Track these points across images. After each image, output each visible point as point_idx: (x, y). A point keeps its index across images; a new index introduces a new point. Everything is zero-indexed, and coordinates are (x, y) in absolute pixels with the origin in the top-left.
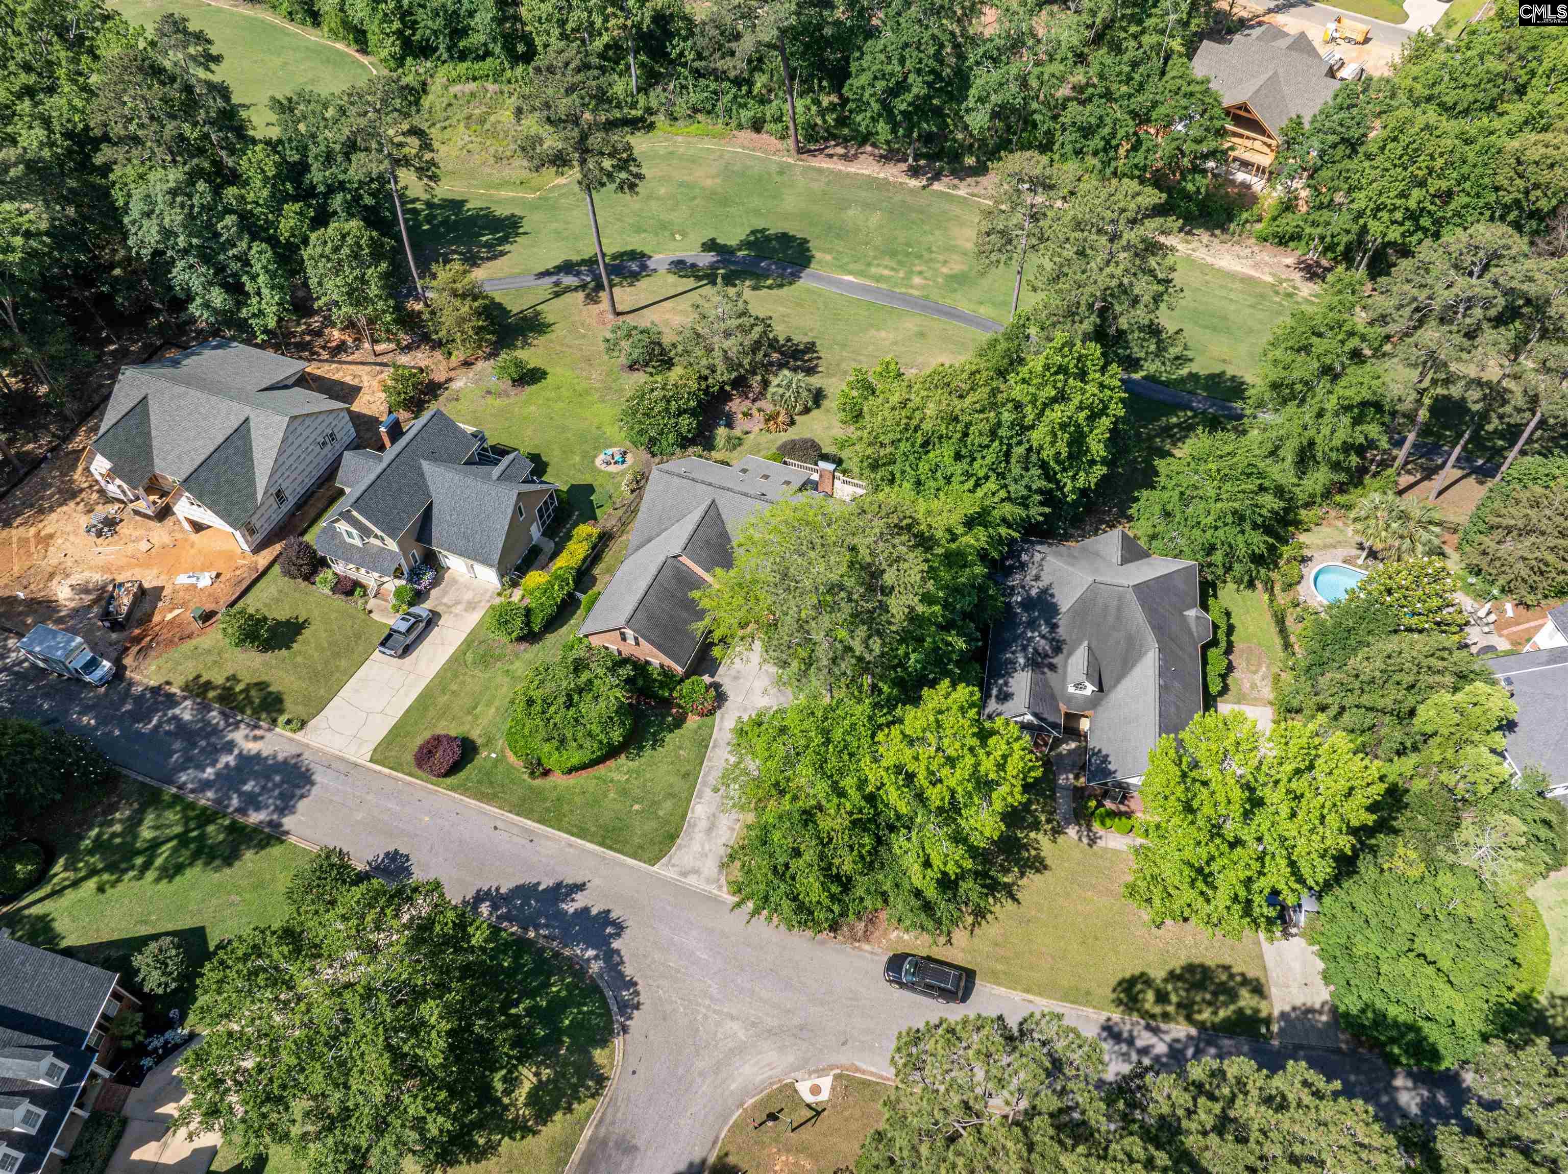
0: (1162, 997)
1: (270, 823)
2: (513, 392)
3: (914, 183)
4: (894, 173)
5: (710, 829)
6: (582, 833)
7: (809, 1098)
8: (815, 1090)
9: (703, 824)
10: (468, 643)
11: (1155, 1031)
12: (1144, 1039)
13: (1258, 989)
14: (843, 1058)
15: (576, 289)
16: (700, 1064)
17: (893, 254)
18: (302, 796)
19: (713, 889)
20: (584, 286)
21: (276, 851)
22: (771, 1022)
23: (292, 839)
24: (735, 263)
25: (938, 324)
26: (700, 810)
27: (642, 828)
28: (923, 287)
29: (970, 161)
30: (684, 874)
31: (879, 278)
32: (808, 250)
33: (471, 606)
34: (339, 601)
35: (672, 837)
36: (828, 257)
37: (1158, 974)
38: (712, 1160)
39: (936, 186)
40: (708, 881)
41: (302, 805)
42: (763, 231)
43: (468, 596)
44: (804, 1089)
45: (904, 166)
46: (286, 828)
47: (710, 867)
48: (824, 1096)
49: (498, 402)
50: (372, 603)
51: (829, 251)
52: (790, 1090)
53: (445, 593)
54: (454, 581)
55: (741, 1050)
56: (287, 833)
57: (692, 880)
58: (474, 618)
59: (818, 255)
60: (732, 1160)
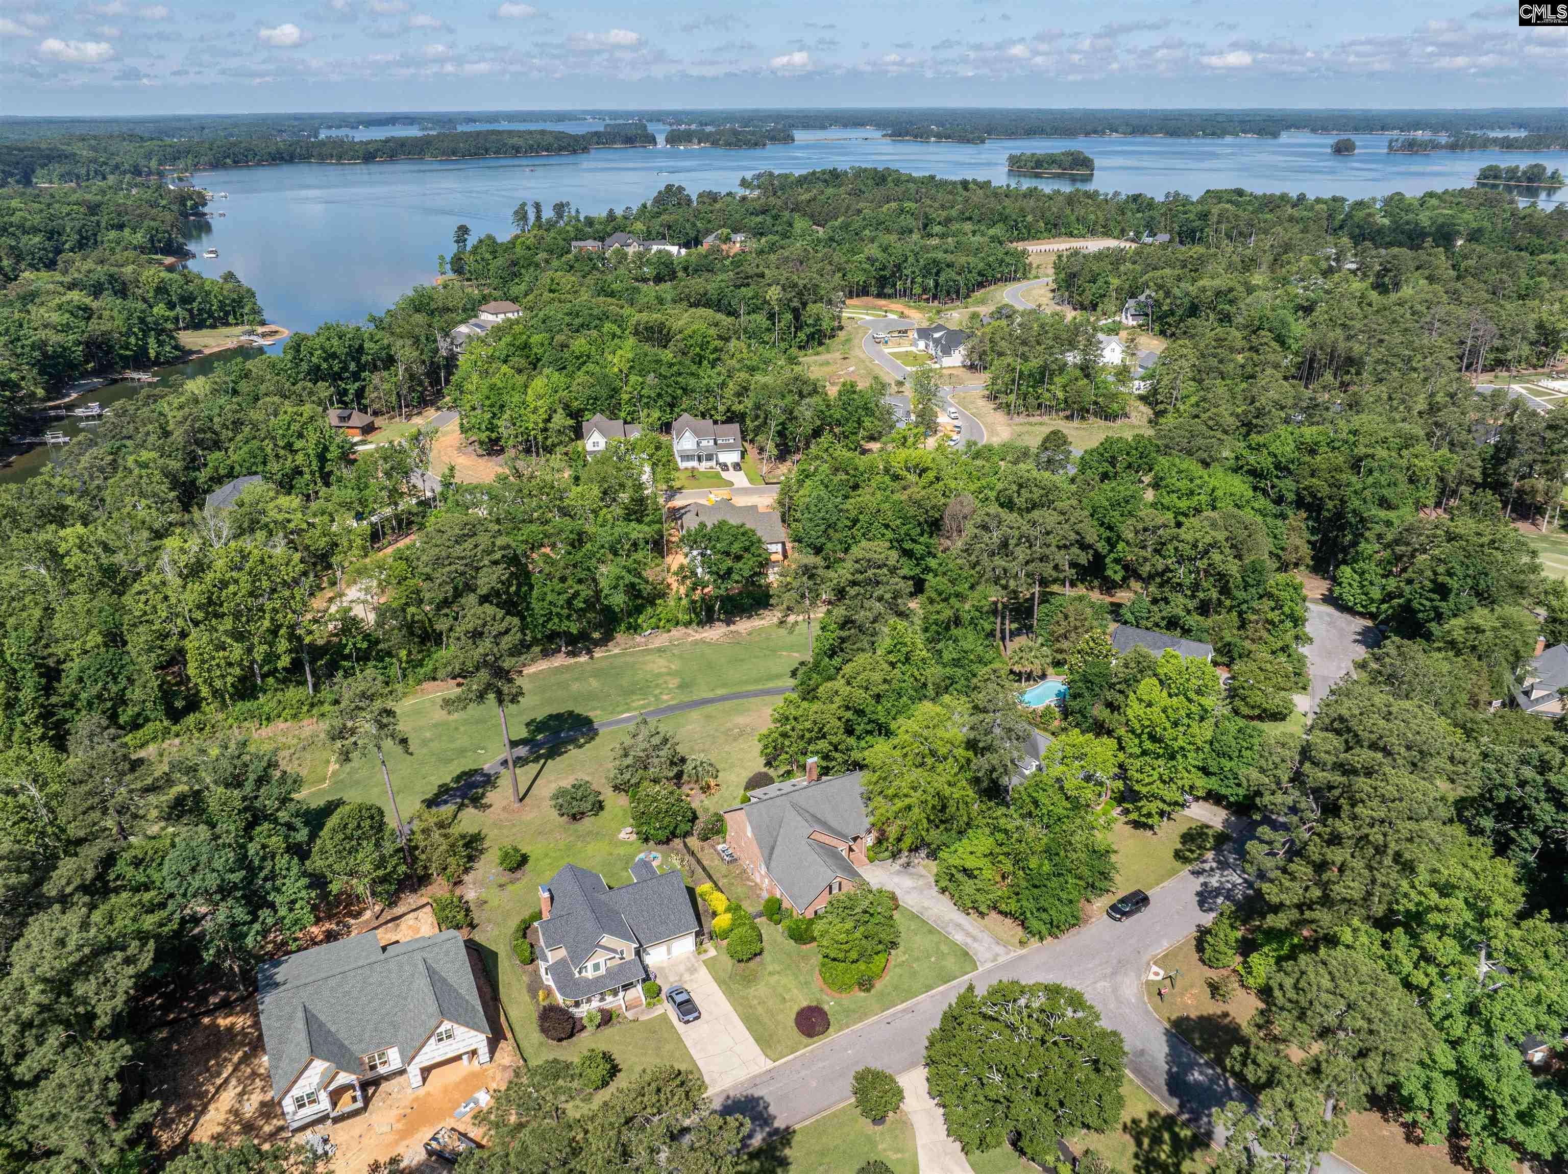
0: (1192, 852)
1: (770, 1134)
2: (518, 874)
3: (583, 659)
4: (559, 660)
5: (975, 939)
6: (929, 988)
7: (1160, 978)
8: (1157, 974)
9: (969, 940)
10: (720, 982)
11: (1204, 862)
12: (1207, 866)
13: (1208, 827)
14: (1146, 957)
15: (459, 809)
16: (1112, 1006)
17: (633, 692)
18: (766, 1108)
19: (1012, 954)
20: (461, 807)
21: (797, 1139)
22: (1108, 971)
23: (797, 1127)
24: (544, 743)
25: (709, 709)
26: (959, 937)
27: (950, 963)
28: (673, 698)
29: (596, 635)
30: (995, 960)
31: (643, 707)
32: (579, 715)
33: (692, 970)
34: (607, 1031)
35: (967, 954)
36: (598, 712)
37: (1179, 846)
38: (1168, 1026)
39: (596, 655)
40: (1008, 953)
41: (772, 1110)
42: (533, 721)
43: (682, 968)
44: (1152, 977)
45: (562, 655)
46: (783, 1126)
47: (1000, 950)
48: (1162, 973)
49: (518, 885)
50: (630, 1015)
51: (595, 709)
52: (1149, 983)
53: (666, 977)
54: (661, 969)
55: (1115, 989)
56: (788, 1128)
57: (1001, 960)
58: (704, 974)
59: (591, 714)
60: (1173, 1017)
